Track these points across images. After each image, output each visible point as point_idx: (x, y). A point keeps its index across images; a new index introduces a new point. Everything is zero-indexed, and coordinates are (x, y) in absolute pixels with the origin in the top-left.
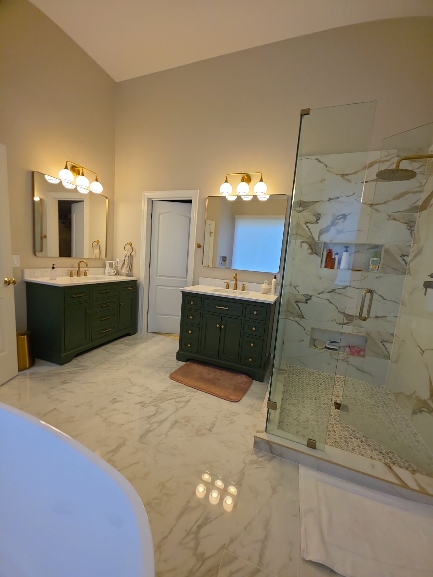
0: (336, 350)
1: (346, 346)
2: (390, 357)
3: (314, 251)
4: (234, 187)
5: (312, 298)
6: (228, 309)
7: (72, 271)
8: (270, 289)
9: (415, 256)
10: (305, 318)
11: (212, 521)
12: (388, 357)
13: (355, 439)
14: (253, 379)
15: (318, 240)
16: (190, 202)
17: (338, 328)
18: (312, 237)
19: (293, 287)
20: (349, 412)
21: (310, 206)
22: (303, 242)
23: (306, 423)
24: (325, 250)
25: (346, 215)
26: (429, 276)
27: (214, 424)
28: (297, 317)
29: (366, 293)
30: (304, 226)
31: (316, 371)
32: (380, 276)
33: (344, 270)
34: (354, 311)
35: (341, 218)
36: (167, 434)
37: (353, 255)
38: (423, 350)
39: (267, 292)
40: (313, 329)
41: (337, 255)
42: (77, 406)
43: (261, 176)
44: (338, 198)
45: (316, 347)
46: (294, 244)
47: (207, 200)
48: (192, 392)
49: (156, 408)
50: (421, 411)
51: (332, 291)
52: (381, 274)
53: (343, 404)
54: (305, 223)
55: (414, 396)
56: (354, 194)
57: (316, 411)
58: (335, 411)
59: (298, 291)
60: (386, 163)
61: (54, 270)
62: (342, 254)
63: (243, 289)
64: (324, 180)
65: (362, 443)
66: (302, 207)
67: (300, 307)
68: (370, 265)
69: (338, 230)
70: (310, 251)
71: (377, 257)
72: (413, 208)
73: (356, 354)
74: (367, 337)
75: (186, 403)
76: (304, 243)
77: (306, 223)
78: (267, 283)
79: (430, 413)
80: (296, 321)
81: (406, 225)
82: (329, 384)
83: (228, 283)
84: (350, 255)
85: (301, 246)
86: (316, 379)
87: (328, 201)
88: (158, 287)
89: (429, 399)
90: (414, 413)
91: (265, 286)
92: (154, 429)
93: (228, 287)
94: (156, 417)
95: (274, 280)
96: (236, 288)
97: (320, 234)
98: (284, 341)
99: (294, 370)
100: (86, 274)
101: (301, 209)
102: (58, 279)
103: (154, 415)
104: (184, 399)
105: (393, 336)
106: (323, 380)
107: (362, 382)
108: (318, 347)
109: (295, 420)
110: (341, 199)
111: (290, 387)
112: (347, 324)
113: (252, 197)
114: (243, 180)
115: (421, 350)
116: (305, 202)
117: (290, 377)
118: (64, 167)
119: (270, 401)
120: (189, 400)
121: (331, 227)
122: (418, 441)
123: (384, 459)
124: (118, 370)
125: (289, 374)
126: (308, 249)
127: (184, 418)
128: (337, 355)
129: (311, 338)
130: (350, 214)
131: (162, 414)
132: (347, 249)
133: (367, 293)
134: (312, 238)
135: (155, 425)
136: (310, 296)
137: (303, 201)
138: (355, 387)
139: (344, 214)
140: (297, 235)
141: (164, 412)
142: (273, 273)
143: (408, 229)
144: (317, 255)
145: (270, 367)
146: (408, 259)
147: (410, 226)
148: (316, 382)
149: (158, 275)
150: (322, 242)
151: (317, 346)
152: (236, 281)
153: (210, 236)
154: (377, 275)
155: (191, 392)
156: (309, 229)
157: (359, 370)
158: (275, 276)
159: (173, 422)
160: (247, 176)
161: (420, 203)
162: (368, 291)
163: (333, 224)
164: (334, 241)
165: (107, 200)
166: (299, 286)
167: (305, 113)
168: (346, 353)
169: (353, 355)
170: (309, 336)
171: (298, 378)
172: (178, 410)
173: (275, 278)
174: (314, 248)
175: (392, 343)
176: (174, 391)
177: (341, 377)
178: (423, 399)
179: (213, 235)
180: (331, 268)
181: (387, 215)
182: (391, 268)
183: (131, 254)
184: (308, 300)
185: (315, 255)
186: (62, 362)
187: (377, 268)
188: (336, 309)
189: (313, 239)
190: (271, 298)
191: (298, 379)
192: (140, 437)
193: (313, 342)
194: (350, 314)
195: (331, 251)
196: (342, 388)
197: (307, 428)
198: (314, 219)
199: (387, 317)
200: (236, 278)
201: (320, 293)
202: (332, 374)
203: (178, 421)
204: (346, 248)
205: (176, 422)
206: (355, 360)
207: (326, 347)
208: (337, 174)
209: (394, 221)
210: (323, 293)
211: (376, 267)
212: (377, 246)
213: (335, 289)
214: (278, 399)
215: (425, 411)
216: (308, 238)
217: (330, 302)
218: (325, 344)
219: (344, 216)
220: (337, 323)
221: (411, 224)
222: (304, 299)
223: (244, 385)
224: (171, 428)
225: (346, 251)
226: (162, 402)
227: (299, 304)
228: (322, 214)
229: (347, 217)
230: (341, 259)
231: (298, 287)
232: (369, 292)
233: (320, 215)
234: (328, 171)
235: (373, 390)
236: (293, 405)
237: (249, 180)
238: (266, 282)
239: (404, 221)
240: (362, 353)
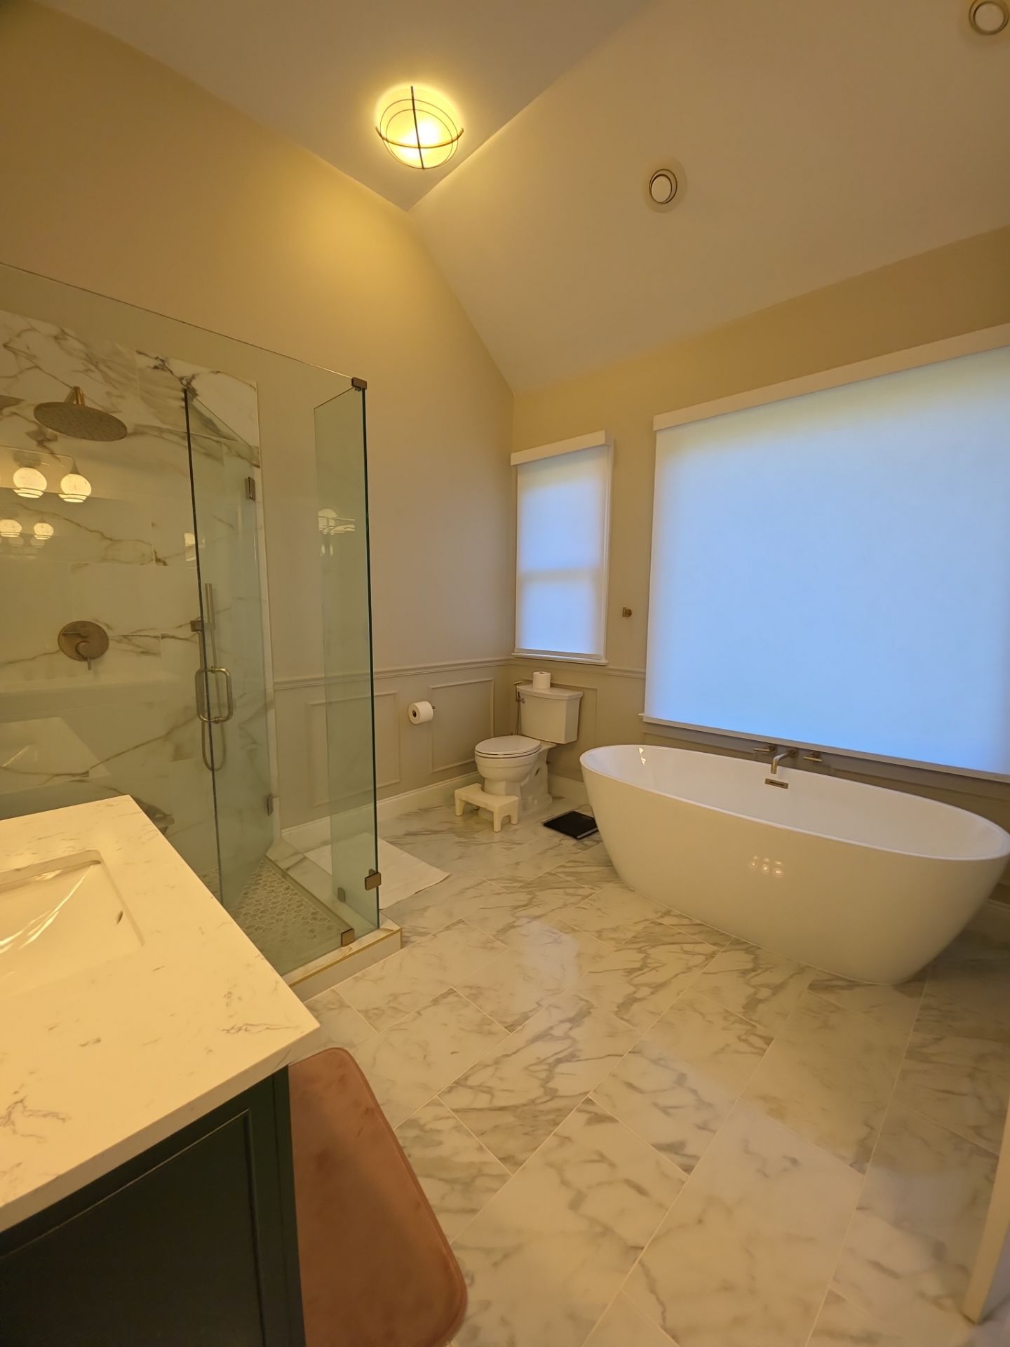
36: (537, 1006)
75: (466, 1079)
92: (562, 1022)
94: (555, 1054)
103: (557, 1060)
104: (463, 1098)
120: (450, 1090)
127: (490, 1033)
131: (538, 1058)
135: (558, 1032)
141: (536, 1064)
159: (519, 1029)
172: (497, 1062)
192: (590, 1012)
203: (507, 1029)
205: (511, 1028)
224: (526, 1017)
226: (533, 1102)
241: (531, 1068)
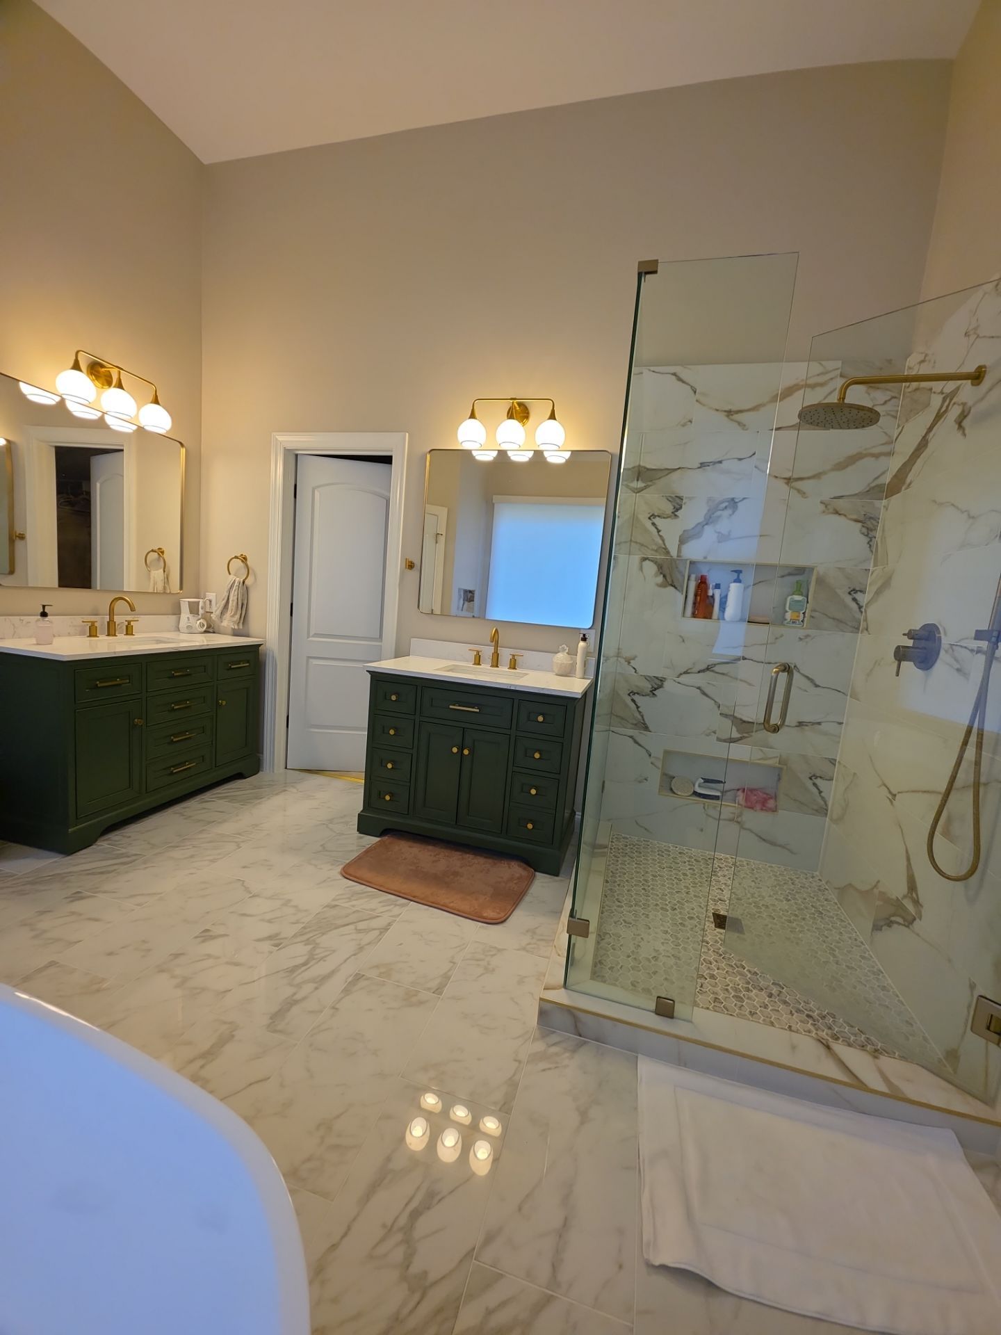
0: (717, 798)
1: (738, 790)
2: (827, 810)
3: (669, 580)
4: (491, 430)
5: (666, 684)
6: (478, 710)
7: (93, 623)
8: (573, 666)
9: (878, 592)
10: (650, 728)
11: (443, 1198)
12: (823, 811)
13: (757, 991)
14: (536, 871)
15: (678, 557)
16: (387, 460)
17: (720, 750)
18: (666, 549)
19: (622, 661)
20: (744, 934)
21: (660, 478)
22: (645, 559)
23: (653, 962)
24: (693, 577)
25: (737, 501)
26: (904, 635)
27: (446, 977)
28: (633, 726)
29: (777, 673)
30: (648, 524)
31: (673, 846)
32: (807, 636)
33: (732, 622)
34: (753, 713)
35: (726, 507)
36: (337, 1006)
37: (750, 590)
38: (894, 793)
39: (567, 673)
40: (667, 753)
41: (719, 588)
42: (111, 954)
43: (551, 408)
44: (720, 462)
45: (674, 793)
46: (626, 563)
47: (428, 456)
48: (396, 905)
49: (310, 947)
50: (890, 924)
51: (708, 669)
52: (809, 632)
53: (731, 916)
54: (649, 516)
55: (876, 891)
56: (754, 454)
57: (675, 936)
58: (715, 932)
59: (634, 668)
60: (818, 389)
61: (47, 619)
62: (729, 587)
63: (513, 666)
64: (691, 422)
65: (771, 999)
66: (642, 480)
67: (639, 705)
68: (787, 612)
69: (719, 533)
70: (660, 579)
71: (802, 595)
72: (873, 488)
73: (758, 807)
74: (781, 769)
75: (381, 933)
76: (647, 562)
77: (651, 517)
78: (567, 651)
79: (908, 927)
80: (631, 737)
81: (859, 525)
82: (702, 874)
83: (478, 652)
84: (746, 588)
85: (641, 569)
86: (673, 863)
87: (699, 468)
88: (311, 660)
89: (905, 897)
90: (877, 928)
91: (561, 658)
92: (304, 998)
93: (478, 662)
94: (309, 968)
95: (582, 644)
96: (496, 663)
97: (682, 541)
98: (604, 782)
99: (626, 846)
100: (129, 631)
101: (640, 484)
102: (56, 641)
103: (304, 964)
104: (377, 923)
105: (835, 765)
106: (689, 865)
107: (772, 867)
108: (679, 793)
109: (629, 956)
110: (725, 465)
111: (619, 885)
112: (740, 742)
113: (531, 454)
114: (511, 416)
115: (890, 792)
116: (648, 469)
117: (617, 861)
118: (71, 363)
119: (575, 918)
120: (390, 924)
121: (706, 527)
122: (884, 988)
123: (817, 1030)
124: (213, 861)
125: (617, 854)
126: (656, 575)
127: (377, 967)
128: (719, 809)
129: (664, 774)
130: (744, 499)
131: (325, 961)
132: (738, 576)
133: (780, 673)
134: (664, 550)
135: (308, 988)
136: (661, 680)
137: (645, 468)
138: (756, 878)
139: (733, 499)
140: (632, 544)
141: (328, 955)
142: (580, 629)
143: (863, 534)
144: (676, 588)
145: (574, 841)
146: (863, 599)
147: (868, 529)
148: (674, 872)
149: (311, 634)
150: (687, 560)
151: (675, 791)
152: (496, 646)
153: (436, 542)
154: (802, 633)
155: (392, 906)
156: (659, 531)
157: (764, 840)
158: (584, 635)
159: (350, 979)
160: (520, 404)
161: (887, 479)
162: (783, 668)
163: (709, 520)
164: (710, 559)
165: (183, 451)
166: (636, 657)
167: (647, 270)
168: (737, 805)
169: (752, 808)
170: (659, 768)
171: (636, 863)
172: (361, 949)
173: (584, 639)
174: (668, 573)
175: (831, 779)
176: (353, 906)
177: (727, 858)
178: (894, 897)
179: (442, 539)
180: (705, 618)
181: (821, 503)
182: (830, 618)
183: (244, 582)
184: (655, 689)
185: (672, 588)
186: (68, 846)
187: (801, 619)
188: (716, 707)
189: (668, 553)
190: (576, 686)
191: (636, 866)
192: (271, 1018)
193: (668, 785)
194: (745, 719)
195: (706, 579)
196: (729, 882)
197: (655, 973)
198: (669, 508)
199: (823, 724)
200: (495, 640)
201: (681, 674)
202: (708, 852)
203: (364, 975)
204: (738, 573)
205: (358, 977)
206: (756, 819)
207: (695, 793)
208: (717, 410)
209: (836, 517)
210: (689, 673)
211: (798, 616)
212: (800, 571)
213: (715, 665)
214: (590, 912)
215: (899, 924)
216: (656, 551)
217: (704, 694)
218: (694, 785)
219: (733, 503)
220: (719, 739)
221: (869, 524)
222: (647, 686)
223: (515, 884)
224: (347, 991)
225: (738, 581)
226: (323, 934)
227: (636, 697)
228: (686, 498)
229: (739, 504)
230: (726, 597)
231: (634, 659)
232: (784, 671)
233: (682, 499)
234: (697, 401)
235: (793, 884)
236: (624, 924)
237: (525, 415)
238: (564, 650)
239: (855, 517)
240: (771, 803)
241: (328, 953)
